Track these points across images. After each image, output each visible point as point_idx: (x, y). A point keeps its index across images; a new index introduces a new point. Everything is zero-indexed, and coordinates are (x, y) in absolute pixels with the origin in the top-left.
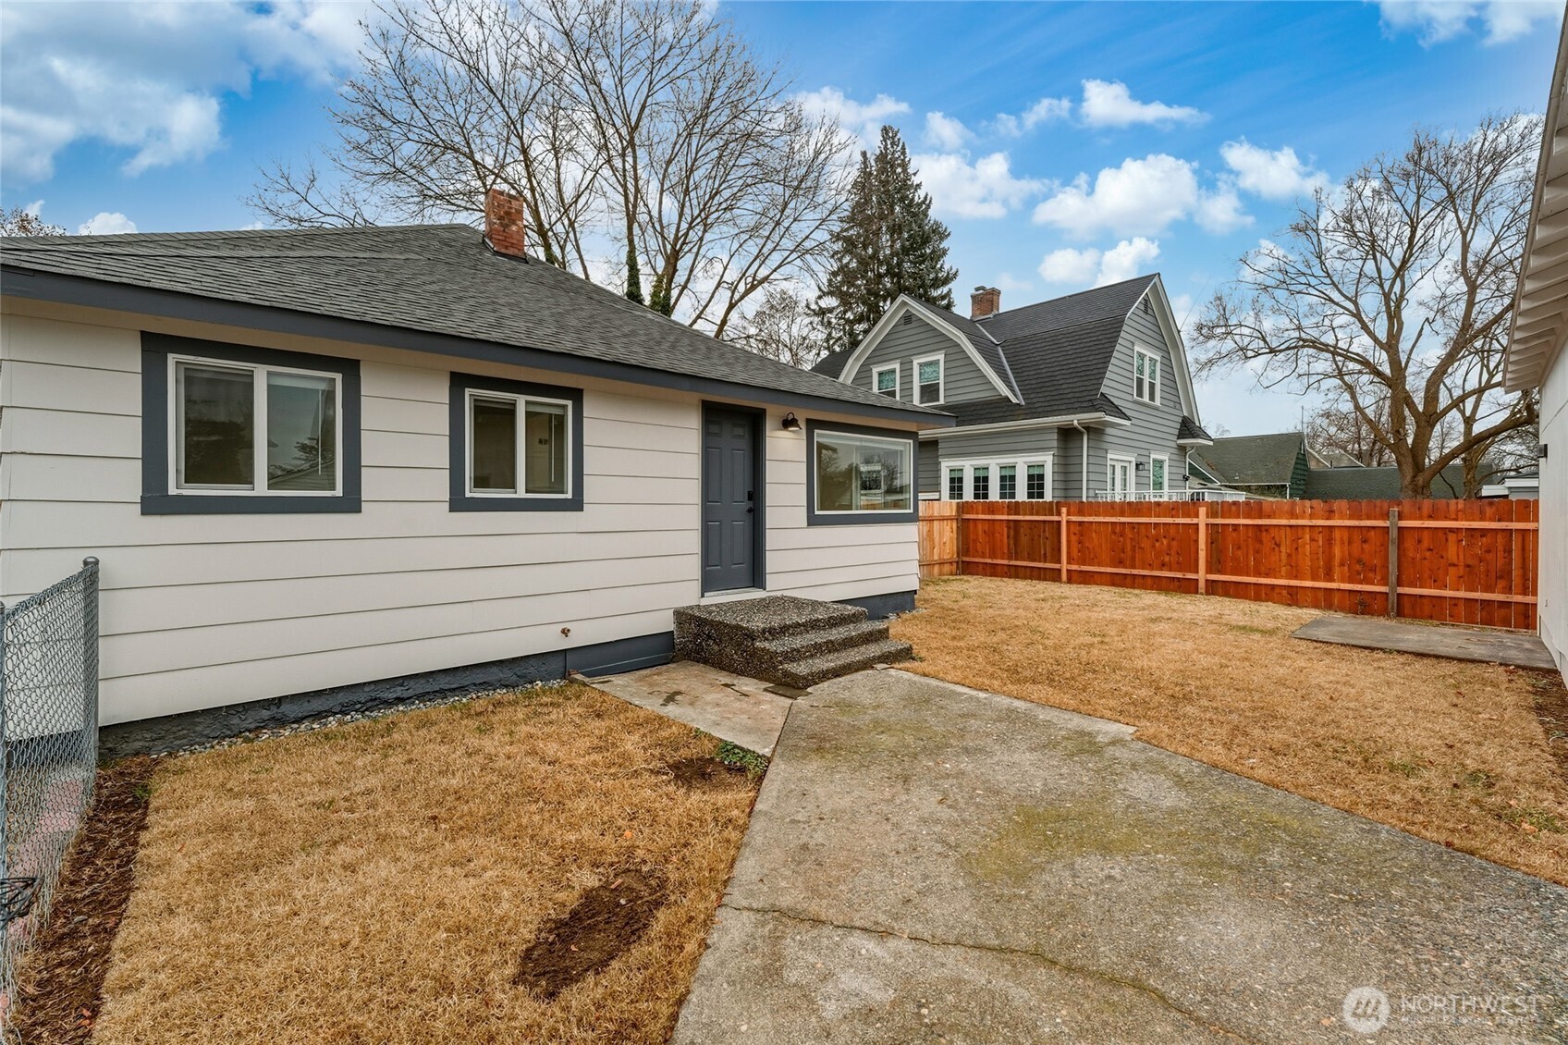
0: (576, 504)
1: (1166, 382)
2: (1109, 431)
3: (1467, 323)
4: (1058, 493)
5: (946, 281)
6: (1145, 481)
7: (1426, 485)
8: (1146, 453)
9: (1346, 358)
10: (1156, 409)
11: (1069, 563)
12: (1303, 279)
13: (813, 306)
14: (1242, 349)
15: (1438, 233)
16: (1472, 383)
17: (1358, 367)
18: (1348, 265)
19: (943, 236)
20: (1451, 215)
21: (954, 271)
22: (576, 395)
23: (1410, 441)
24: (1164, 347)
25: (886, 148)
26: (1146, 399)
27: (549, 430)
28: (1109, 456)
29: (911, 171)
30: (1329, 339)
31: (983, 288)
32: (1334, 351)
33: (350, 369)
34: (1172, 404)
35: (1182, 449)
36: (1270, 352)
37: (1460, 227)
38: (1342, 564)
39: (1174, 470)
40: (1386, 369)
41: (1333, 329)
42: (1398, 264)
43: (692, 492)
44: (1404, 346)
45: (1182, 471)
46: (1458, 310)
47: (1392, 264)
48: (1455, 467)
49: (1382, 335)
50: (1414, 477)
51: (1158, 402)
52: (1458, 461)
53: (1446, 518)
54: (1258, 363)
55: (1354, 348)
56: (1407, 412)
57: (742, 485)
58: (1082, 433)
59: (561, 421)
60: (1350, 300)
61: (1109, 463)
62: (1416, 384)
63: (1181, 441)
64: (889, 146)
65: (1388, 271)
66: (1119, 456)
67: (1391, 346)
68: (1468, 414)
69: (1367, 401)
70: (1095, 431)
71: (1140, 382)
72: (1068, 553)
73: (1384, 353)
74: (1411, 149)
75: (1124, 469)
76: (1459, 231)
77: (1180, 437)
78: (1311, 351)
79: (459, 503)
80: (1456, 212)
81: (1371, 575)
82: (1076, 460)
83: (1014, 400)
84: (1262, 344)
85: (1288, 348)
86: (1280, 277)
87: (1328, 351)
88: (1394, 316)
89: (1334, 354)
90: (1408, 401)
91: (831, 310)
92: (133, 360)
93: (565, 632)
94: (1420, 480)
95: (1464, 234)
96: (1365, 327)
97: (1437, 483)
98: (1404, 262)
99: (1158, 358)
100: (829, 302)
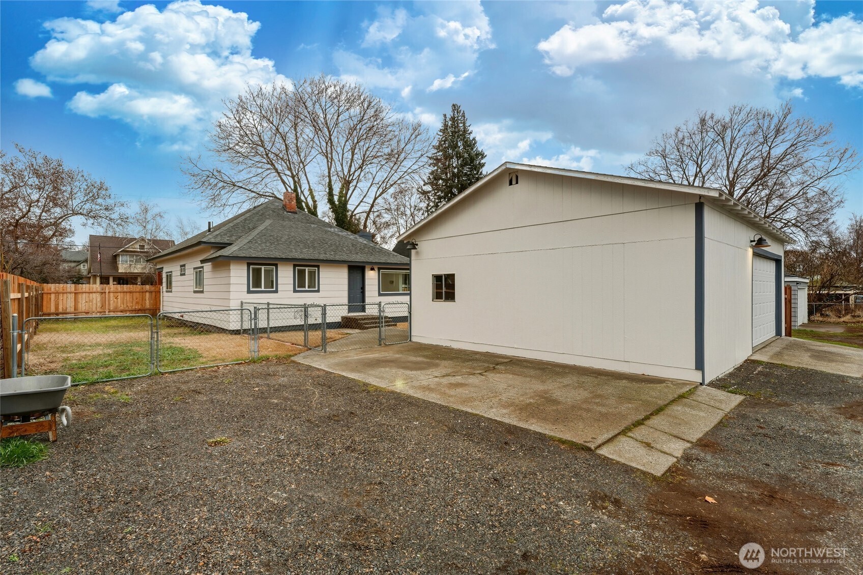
0: (318, 291)
19: (483, 156)
22: (318, 267)
25: (454, 114)
27: (312, 274)
29: (467, 124)
33: (276, 265)
43: (346, 287)
57: (359, 285)
59: (315, 272)
64: (456, 113)
79: (295, 291)
91: (429, 192)
92: (245, 267)
93: (316, 320)
100: (428, 188)
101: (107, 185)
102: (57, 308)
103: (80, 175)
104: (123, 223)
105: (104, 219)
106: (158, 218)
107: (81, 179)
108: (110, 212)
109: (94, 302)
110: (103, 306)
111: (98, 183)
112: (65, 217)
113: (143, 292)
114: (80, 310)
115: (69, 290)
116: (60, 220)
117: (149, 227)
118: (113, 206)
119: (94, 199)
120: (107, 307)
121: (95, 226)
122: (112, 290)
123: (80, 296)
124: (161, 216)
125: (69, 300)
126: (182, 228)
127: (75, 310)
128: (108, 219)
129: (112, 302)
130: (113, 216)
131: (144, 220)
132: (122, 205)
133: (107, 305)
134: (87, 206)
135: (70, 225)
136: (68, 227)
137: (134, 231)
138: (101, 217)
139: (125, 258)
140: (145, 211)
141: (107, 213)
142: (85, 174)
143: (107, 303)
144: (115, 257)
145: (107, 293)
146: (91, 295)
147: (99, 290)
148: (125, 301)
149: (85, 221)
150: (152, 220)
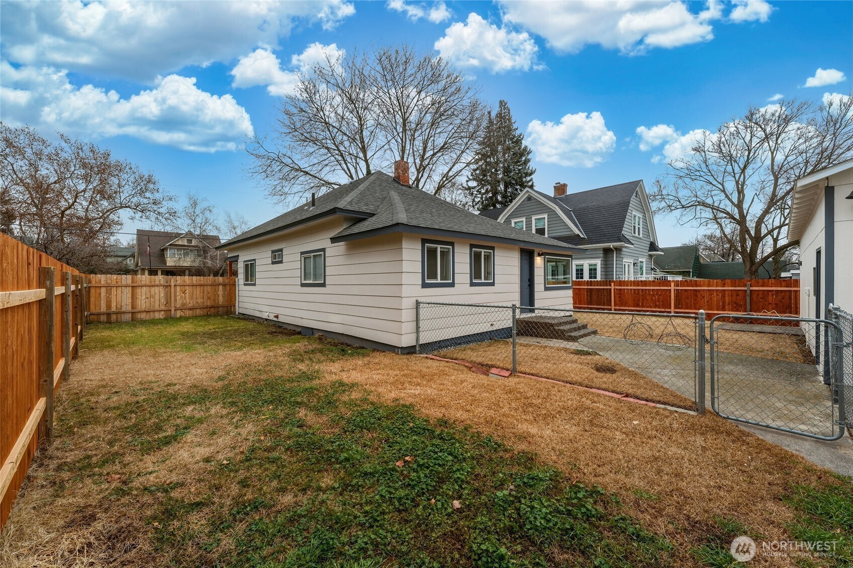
0: (493, 284)
1: (645, 227)
2: (624, 249)
3: (774, 194)
4: (603, 277)
5: (531, 174)
6: (637, 271)
7: (756, 271)
8: (637, 258)
9: (718, 210)
10: (640, 239)
11: (615, 306)
12: (698, 173)
13: (465, 185)
14: (669, 206)
15: (760, 152)
16: (777, 224)
17: (725, 215)
18: (719, 168)
19: (529, 153)
20: (766, 144)
21: (534, 169)
23: (748, 250)
24: (643, 211)
25: (501, 110)
26: (637, 235)
27: (486, 260)
28: (624, 260)
29: (512, 121)
30: (709, 201)
31: (559, 183)
32: (713, 208)
33: (453, 245)
34: (646, 236)
35: (651, 256)
36: (683, 208)
37: (770, 150)
38: (729, 304)
39: (648, 266)
40: (737, 216)
41: (712, 196)
42: (742, 166)
43: (518, 279)
44: (745, 206)
45: (650, 266)
46: (769, 190)
47: (739, 167)
48: (769, 262)
49: (735, 201)
50: (751, 267)
51: (641, 236)
52: (771, 259)
53: (768, 286)
54: (678, 213)
55: (722, 206)
56: (747, 236)
57: (527, 277)
58: (613, 251)
59: (490, 256)
60: (720, 183)
61: (624, 263)
62: (751, 225)
63: (650, 253)
64: (503, 110)
65: (737, 170)
66: (628, 261)
67: (739, 205)
68: (775, 237)
69: (728, 231)
70: (618, 250)
71: (634, 227)
72: (615, 302)
73: (736, 209)
74: (748, 114)
75: (629, 265)
76: (770, 152)
77: (650, 250)
78: (702, 207)
79: (472, 284)
80: (769, 143)
81: (740, 308)
82: (610, 262)
83: (582, 236)
84: (678, 203)
85: (692, 206)
86: (687, 172)
87: (710, 207)
88: (741, 192)
89: (712, 209)
90: (748, 232)
91: (474, 188)
92: (420, 247)
93: (492, 325)
94: (754, 268)
95: (772, 153)
96: (727, 196)
97: (761, 269)
98: (745, 167)
99: (641, 216)
100: (473, 184)
101: (155, 178)
102: (109, 306)
103: (128, 167)
104: (171, 217)
105: (152, 213)
106: (207, 213)
107: (129, 171)
108: (159, 206)
109: (157, 298)
110: (168, 302)
111: (146, 176)
112: (113, 210)
113: (215, 285)
114: (139, 308)
115: (124, 283)
116: (108, 213)
117: (198, 220)
118: (161, 200)
119: (142, 192)
120: (172, 304)
121: (144, 219)
122: (178, 282)
123: (138, 290)
124: (210, 211)
125: (124, 296)
126: (230, 222)
127: (133, 308)
128: (156, 212)
129: (178, 298)
130: (161, 210)
131: (193, 214)
132: (170, 199)
133: (173, 301)
134: (135, 200)
135: (119, 218)
136: (116, 219)
137: (183, 225)
138: (149, 210)
139: (172, 251)
140: (193, 205)
141: (155, 207)
142: (133, 167)
143: (173, 298)
144: (163, 251)
145: (172, 287)
146: (153, 289)
147: (162, 282)
148: (194, 296)
149: (133, 215)
150: (201, 215)
